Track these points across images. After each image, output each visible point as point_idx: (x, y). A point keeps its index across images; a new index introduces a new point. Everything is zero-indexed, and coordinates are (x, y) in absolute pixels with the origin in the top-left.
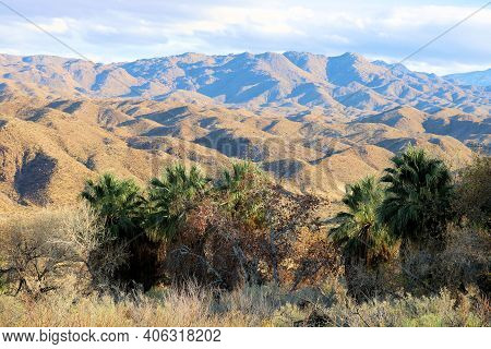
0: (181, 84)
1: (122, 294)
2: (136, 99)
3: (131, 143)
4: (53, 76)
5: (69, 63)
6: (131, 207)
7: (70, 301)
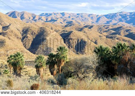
0: (120, 20)
1: (105, 78)
2: (108, 25)
3: (107, 37)
4: (85, 19)
5: (89, 15)
6: (107, 54)
7: (91, 80)
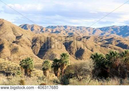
0: (112, 33)
1: (100, 80)
2: (102, 36)
3: (101, 46)
4: (84, 31)
5: (87, 28)
6: (102, 60)
7: (88, 81)
